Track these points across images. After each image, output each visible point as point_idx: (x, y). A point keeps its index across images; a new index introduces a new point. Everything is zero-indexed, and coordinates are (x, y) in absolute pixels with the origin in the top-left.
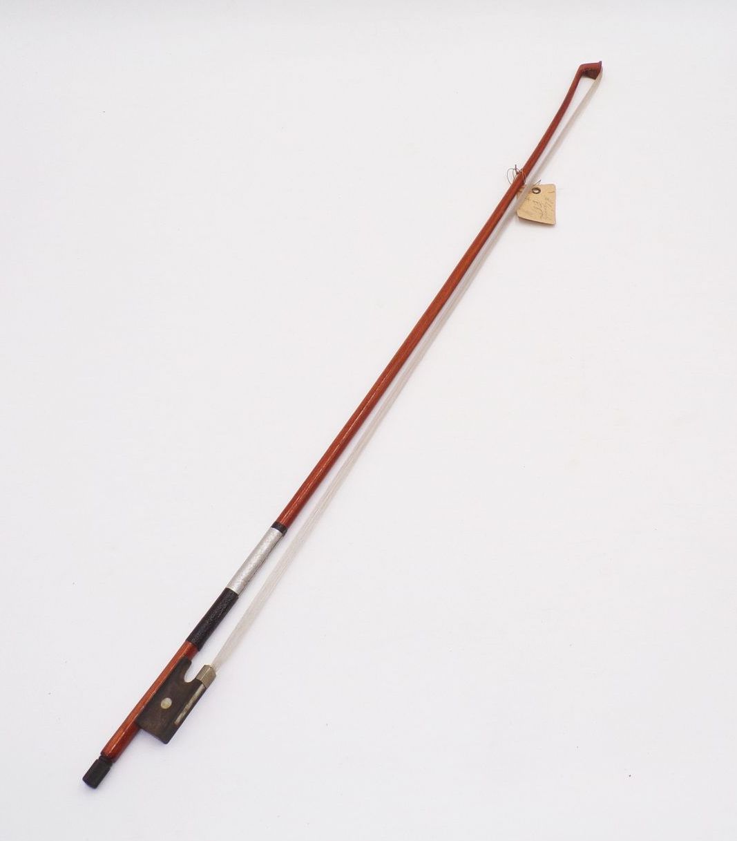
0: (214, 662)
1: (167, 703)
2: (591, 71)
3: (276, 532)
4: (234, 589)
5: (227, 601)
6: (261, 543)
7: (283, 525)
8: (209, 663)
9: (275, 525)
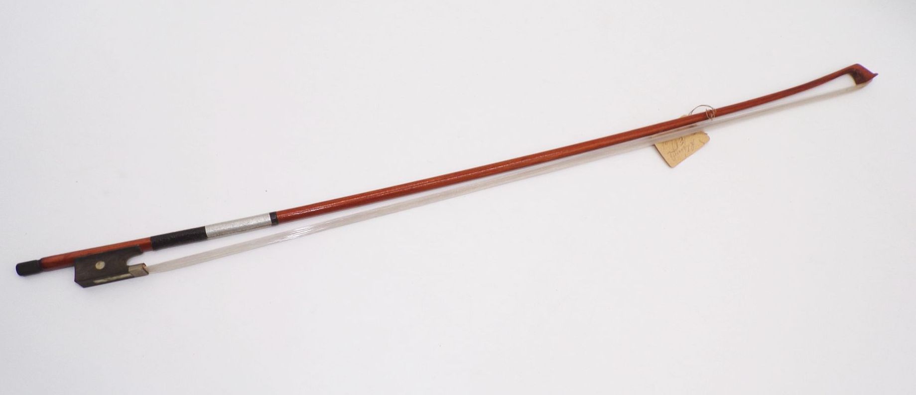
0: (151, 266)
1: (100, 265)
2: (860, 75)
3: (269, 219)
4: (208, 231)
5: (197, 235)
6: (252, 218)
7: (277, 218)
8: (148, 264)
9: (272, 215)
